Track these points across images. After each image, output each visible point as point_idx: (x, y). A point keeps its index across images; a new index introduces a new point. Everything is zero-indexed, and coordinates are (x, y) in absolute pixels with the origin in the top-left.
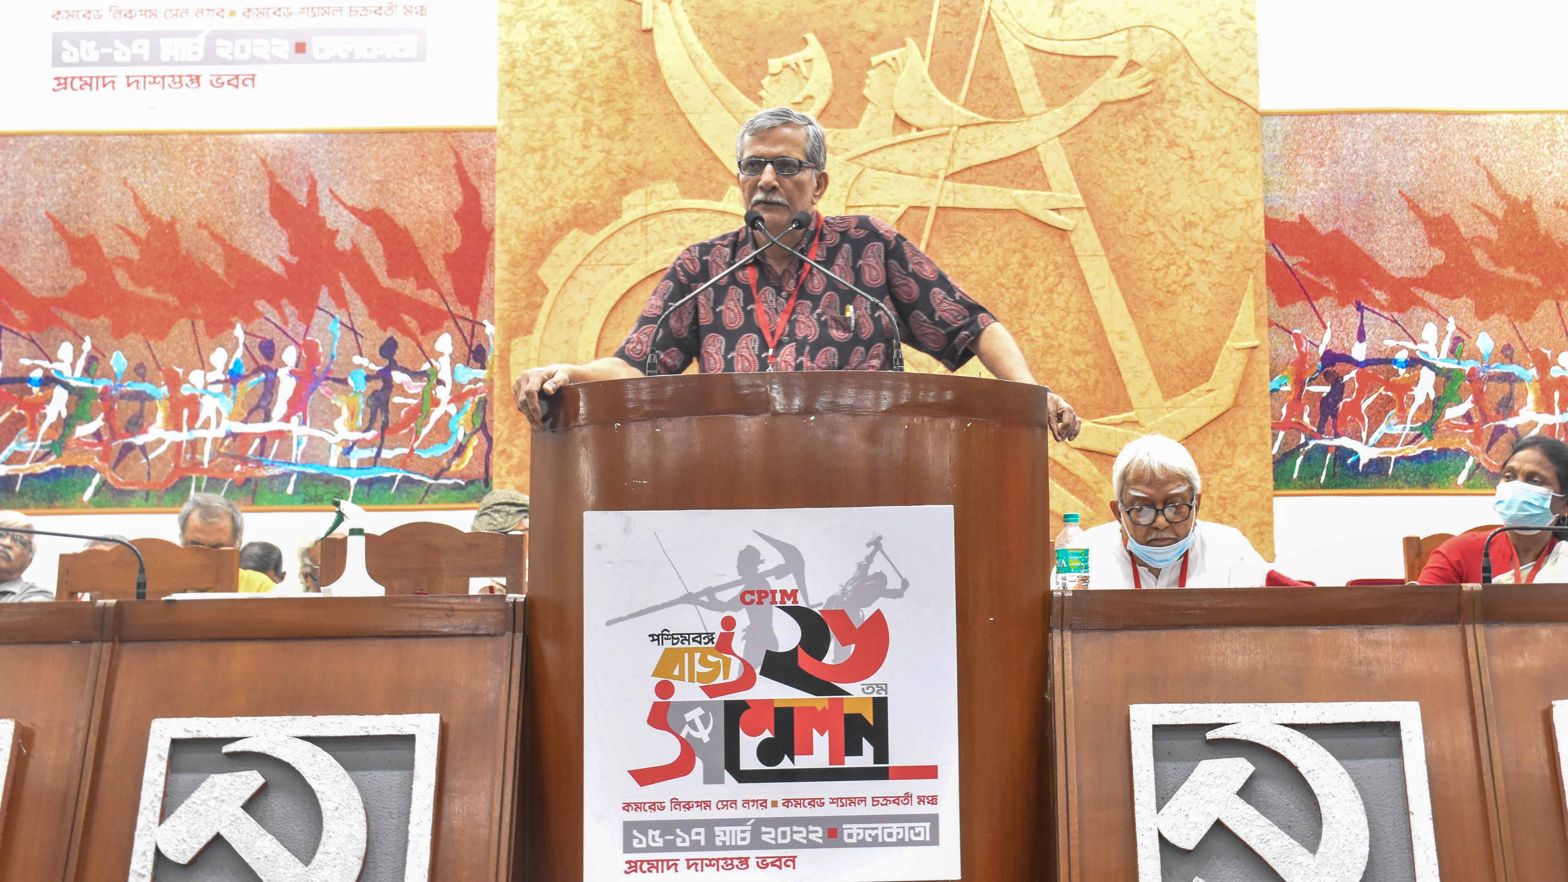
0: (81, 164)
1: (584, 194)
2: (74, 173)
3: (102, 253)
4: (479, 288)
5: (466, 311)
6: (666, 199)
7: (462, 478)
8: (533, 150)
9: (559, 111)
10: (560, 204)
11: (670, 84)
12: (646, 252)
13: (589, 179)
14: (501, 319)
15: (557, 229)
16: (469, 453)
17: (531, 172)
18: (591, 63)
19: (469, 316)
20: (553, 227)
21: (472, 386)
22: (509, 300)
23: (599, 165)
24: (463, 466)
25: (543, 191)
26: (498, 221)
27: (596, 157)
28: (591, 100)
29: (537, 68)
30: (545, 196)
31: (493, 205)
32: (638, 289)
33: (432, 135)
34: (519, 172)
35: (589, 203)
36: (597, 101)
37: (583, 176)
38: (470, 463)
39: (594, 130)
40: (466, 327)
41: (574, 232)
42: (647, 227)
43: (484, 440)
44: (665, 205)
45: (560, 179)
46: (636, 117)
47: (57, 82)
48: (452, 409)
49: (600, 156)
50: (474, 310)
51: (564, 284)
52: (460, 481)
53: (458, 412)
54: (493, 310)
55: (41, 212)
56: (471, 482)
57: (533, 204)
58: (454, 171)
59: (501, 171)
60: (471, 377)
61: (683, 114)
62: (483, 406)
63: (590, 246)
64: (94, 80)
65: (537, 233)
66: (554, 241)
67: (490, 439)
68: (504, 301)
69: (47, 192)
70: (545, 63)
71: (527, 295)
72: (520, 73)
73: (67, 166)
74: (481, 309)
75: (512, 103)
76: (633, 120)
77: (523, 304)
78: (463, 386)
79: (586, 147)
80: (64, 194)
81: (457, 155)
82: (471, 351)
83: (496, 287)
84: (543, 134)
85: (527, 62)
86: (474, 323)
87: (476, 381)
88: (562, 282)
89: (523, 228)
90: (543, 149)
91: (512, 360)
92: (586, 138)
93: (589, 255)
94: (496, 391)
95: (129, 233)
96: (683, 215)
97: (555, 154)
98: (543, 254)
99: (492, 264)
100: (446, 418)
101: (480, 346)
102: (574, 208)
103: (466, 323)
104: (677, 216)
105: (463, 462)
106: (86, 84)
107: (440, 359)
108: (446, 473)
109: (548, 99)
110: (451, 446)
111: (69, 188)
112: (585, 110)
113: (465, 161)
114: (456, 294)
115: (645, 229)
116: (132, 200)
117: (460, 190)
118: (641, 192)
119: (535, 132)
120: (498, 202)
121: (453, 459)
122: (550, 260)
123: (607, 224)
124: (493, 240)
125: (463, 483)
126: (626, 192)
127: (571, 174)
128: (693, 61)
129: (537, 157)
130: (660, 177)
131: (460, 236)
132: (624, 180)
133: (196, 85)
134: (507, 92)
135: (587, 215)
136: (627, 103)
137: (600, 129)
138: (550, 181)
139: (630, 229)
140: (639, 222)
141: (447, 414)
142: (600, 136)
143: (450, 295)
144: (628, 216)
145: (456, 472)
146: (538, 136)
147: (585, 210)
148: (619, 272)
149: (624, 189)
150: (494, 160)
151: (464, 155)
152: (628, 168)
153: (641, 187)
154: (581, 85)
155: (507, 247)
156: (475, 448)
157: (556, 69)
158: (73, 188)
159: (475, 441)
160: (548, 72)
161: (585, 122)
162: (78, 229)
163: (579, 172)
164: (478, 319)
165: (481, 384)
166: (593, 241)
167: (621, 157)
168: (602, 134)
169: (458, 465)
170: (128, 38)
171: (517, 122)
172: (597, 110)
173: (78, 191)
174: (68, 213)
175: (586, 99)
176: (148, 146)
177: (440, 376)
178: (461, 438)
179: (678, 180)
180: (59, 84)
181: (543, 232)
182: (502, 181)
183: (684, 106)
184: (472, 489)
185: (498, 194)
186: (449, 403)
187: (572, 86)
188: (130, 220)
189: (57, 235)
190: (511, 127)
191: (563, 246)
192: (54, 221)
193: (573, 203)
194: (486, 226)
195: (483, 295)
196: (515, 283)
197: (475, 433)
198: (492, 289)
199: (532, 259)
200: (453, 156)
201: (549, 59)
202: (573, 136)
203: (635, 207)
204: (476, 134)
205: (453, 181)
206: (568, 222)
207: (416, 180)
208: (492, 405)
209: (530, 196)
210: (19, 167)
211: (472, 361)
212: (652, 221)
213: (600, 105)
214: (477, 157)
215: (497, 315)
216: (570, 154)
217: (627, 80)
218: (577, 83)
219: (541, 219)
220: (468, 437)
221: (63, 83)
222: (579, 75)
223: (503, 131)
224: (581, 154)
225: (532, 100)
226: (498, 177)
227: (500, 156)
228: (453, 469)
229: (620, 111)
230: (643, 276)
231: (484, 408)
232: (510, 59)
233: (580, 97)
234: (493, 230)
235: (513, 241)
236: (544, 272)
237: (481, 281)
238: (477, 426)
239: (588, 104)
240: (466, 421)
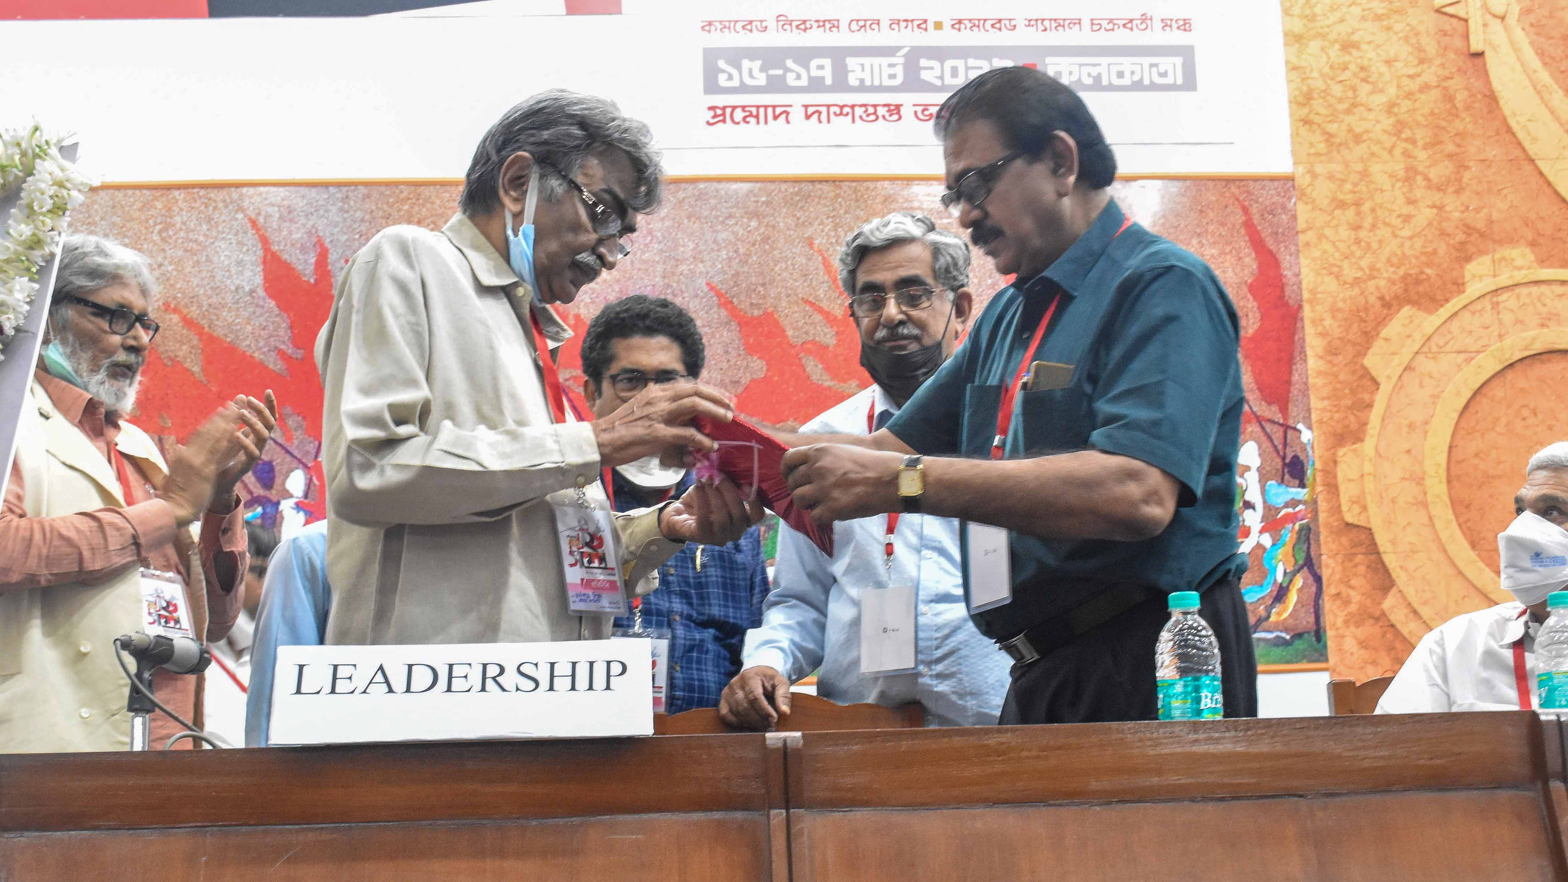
0: (750, 219)
1: (1413, 261)
2: (741, 232)
3: (787, 337)
4: (1289, 383)
5: (1272, 412)
6: (1519, 268)
7: (1286, 630)
8: (1342, 205)
9: (1373, 154)
10: (1385, 275)
11: (1512, 123)
12: (1500, 336)
13: (1419, 243)
14: (1321, 422)
15: (1383, 306)
16: (1293, 597)
17: (1345, 233)
18: (1409, 95)
19: (1279, 418)
20: (1378, 304)
21: (1290, 510)
22: (1328, 398)
23: (1430, 224)
24: (1285, 615)
25: (1360, 258)
26: (1306, 295)
27: (1424, 215)
28: (1413, 142)
29: (1340, 100)
30: (1364, 263)
31: (1297, 275)
32: (1494, 383)
33: (1211, 184)
34: (1328, 232)
35: (1422, 272)
36: (1420, 143)
37: (1411, 238)
38: (1295, 610)
39: (1419, 179)
40: (1277, 434)
41: (1406, 311)
42: (1498, 303)
43: (1311, 580)
44: (1520, 276)
45: (1380, 242)
46: (1471, 164)
47: (712, 113)
48: (1266, 540)
49: (1430, 213)
50: (1284, 410)
51: (1400, 377)
52: (1284, 635)
53: (1274, 545)
54: (1309, 411)
55: (701, 282)
56: (1299, 636)
57: (1350, 273)
58: (1243, 231)
59: (1303, 232)
60: (1288, 498)
61: (1532, 161)
62: (1306, 536)
63: (1430, 330)
64: (762, 110)
65: (1358, 311)
66: (1382, 322)
67: (1318, 579)
68: (1323, 399)
69: (707, 257)
70: (1350, 94)
71: (1353, 392)
72: (1318, 105)
73: (732, 222)
74: (1293, 410)
75: (1312, 145)
76: (1468, 168)
77: (1348, 402)
78: (1278, 510)
79: (1411, 202)
80: (730, 259)
81: (1245, 210)
82: (1285, 465)
83: (1311, 381)
84: (1356, 185)
85: (1326, 92)
86: (1286, 427)
87: (1294, 503)
88: (1398, 375)
89: (1340, 305)
90: (1357, 204)
91: (1340, 475)
92: (1411, 191)
93: (1429, 339)
94: (1322, 517)
95: (820, 310)
96: (1543, 288)
97: (1373, 210)
98: (1368, 337)
99: (1303, 351)
100: (1260, 552)
101: (1296, 457)
102: (1404, 278)
103: (1276, 428)
104: (1535, 290)
105: (1285, 610)
106: (751, 115)
107: (1246, 475)
108: (1265, 624)
109: (1358, 139)
110: (1268, 589)
111: (736, 251)
112: (1406, 154)
113: (1256, 219)
114: (1260, 389)
115: (1495, 305)
116: (821, 266)
117: (1253, 255)
118: (1486, 259)
119: (1344, 181)
120: (1304, 271)
121: (1272, 606)
122: (1378, 345)
123: (1447, 301)
124: (1302, 320)
125: (1288, 637)
126: (1468, 259)
127: (1395, 236)
128: (1539, 93)
129: (1350, 213)
130: (1510, 240)
131: (1258, 315)
132: (1462, 243)
133: (895, 117)
134: (1303, 131)
135: (1421, 289)
136: (1459, 146)
137: (1427, 179)
138: (1368, 244)
139: (1478, 306)
140: (1488, 297)
141: (1259, 546)
142: (1429, 187)
143: (1252, 390)
144: (1474, 289)
145: (1277, 623)
146: (1348, 187)
147: (1418, 282)
148: (1468, 361)
149: (1464, 255)
150: (1294, 217)
151: (1254, 210)
152: (1468, 229)
153: (1486, 253)
154: (1399, 122)
155: (1320, 329)
156: (1300, 590)
157: (1363, 101)
158: (741, 251)
159: (1299, 582)
160: (1354, 105)
161: (1407, 169)
162: (752, 304)
163: (1406, 233)
164: (1291, 422)
165: (1301, 507)
166: (1431, 321)
167: (1457, 215)
168: (1430, 185)
169: (1279, 614)
170: (804, 56)
171: (1319, 169)
172: (1422, 155)
173: (748, 255)
174: (736, 284)
175: (1406, 140)
176: (838, 196)
177: (1247, 497)
178: (1280, 578)
179: (1533, 244)
180: (715, 116)
181: (1366, 309)
182: (1308, 244)
183: (1532, 149)
184: (1299, 645)
185: (1304, 261)
186: (1261, 532)
187: (1387, 122)
188: (821, 293)
189: (723, 313)
190: (1314, 175)
191: (1394, 328)
192: (719, 294)
193: (1401, 272)
194: (1291, 302)
195: (1294, 391)
196: (1335, 376)
197: (1298, 571)
198: (1306, 384)
199: (1354, 344)
200: (1239, 211)
201: (1354, 89)
202: (1393, 186)
203: (1481, 277)
204: (1267, 183)
205: (1243, 244)
206: (1396, 297)
207: (1194, 242)
208: (1318, 534)
209: (1346, 265)
210: (667, 224)
211: (1287, 477)
212: (1504, 297)
213: (1425, 148)
214: (1271, 212)
215: (1314, 417)
216: (1391, 211)
217: (1457, 116)
218: (1392, 120)
219: (1362, 293)
220: (1290, 576)
221: (720, 115)
222: (1396, 110)
223: (1303, 181)
224: (1406, 210)
225: (1338, 140)
226: (1302, 238)
227: (1303, 212)
228: (1273, 618)
229: (1450, 156)
230: (1499, 367)
231: (1308, 539)
232: (1305, 88)
233: (1399, 138)
234: (1300, 307)
235: (1328, 322)
236: (1371, 361)
237: (1290, 373)
238: (1301, 562)
239: (1410, 147)
240: (1285, 555)
